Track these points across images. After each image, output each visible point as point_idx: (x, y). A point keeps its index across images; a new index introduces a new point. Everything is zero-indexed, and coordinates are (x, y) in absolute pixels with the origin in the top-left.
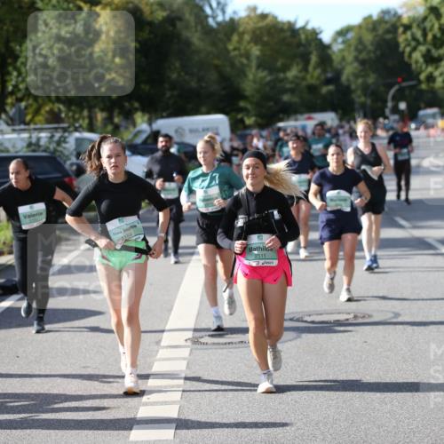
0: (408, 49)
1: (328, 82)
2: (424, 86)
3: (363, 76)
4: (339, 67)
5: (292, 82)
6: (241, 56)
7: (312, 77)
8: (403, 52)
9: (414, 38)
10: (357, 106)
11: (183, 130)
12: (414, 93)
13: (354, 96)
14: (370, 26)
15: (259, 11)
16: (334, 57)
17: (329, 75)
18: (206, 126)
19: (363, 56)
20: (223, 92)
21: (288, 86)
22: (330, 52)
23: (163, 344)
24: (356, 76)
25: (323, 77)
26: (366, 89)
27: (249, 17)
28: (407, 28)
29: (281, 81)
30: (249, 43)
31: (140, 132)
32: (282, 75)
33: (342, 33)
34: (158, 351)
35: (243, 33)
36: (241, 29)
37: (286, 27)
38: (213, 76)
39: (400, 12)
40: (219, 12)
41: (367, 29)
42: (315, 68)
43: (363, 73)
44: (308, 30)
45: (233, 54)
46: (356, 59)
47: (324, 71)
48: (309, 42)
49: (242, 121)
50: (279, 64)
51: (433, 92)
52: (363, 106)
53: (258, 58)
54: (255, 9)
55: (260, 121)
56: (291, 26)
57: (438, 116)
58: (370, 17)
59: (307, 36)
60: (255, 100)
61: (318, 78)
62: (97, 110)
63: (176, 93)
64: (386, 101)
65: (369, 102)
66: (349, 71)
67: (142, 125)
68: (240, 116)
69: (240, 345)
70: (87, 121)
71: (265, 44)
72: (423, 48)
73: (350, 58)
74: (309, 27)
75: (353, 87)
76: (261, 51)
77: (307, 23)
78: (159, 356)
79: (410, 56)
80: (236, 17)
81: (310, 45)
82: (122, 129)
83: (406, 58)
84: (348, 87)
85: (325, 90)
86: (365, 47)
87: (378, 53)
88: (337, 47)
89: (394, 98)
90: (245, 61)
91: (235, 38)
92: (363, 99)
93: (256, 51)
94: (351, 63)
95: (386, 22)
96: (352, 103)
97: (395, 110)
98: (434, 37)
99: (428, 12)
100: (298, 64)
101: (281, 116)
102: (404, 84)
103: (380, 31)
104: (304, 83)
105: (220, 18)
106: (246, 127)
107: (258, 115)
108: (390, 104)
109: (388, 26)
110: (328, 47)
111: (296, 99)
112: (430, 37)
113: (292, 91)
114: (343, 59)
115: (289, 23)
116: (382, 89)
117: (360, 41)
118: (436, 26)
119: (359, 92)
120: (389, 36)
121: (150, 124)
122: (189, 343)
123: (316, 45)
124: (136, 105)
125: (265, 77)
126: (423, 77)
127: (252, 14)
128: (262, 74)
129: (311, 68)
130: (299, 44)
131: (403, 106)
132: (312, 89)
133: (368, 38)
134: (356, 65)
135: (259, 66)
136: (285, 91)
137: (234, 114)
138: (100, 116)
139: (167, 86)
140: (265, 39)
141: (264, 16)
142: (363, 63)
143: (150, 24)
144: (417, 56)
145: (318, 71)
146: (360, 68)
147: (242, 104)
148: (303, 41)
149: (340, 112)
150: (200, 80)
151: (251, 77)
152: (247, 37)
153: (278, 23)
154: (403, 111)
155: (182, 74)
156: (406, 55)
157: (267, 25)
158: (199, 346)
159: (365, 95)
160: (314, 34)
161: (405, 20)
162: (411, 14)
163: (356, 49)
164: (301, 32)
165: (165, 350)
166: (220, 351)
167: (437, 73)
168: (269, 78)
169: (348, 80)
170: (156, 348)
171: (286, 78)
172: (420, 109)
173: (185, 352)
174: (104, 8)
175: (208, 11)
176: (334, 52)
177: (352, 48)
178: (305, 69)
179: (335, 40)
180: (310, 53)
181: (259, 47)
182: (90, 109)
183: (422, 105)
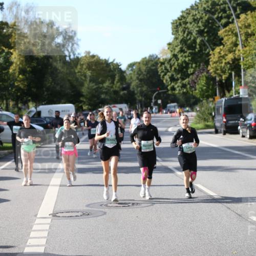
0: (162, 74)
1: (124, 89)
2: (170, 92)
3: (140, 87)
4: (129, 82)
5: (106, 89)
6: (81, 75)
7: (116, 87)
8: (160, 75)
9: (166, 69)
10: (137, 101)
11: (52, 111)
12: (165, 95)
13: (136, 96)
14: (145, 63)
15: (91, 54)
16: (127, 77)
17: (124, 86)
18: (63, 109)
19: (141, 77)
20: (73, 94)
21: (104, 91)
22: (125, 75)
23: (38, 216)
24: (138, 87)
25: (121, 87)
26: (142, 93)
27: (86, 56)
28: (163, 63)
29: (101, 88)
30: (86, 69)
31: (31, 111)
32: (101, 85)
33: (131, 65)
34: (35, 220)
35: (83, 65)
36: (82, 63)
37: (104, 62)
38: (68, 85)
39: (159, 56)
40: (72, 54)
41: (143, 64)
42: (117, 82)
43: (141, 85)
44: (115, 64)
45: (77, 74)
46: (138, 78)
47: (122, 84)
48: (115, 69)
49: (81, 107)
50: (100, 80)
51: (174, 95)
52: (140, 101)
53: (90, 77)
54: (89, 53)
55: (90, 107)
56: (106, 61)
57: (177, 107)
58: (146, 58)
59: (114, 67)
60: (88, 97)
61: (119, 87)
62: (10, 100)
63: (49, 93)
64: (152, 99)
65: (143, 99)
66: (134, 84)
67: (32, 108)
68: (80, 105)
69: (76, 217)
70: (5, 106)
71: (93, 70)
72: (169, 74)
73: (134, 78)
74: (115, 62)
75: (136, 92)
76: (91, 73)
77: (114, 60)
78: (36, 223)
79: (163, 77)
80: (80, 56)
81: (115, 71)
82: (22, 110)
83: (161, 78)
84: (133, 92)
85: (122, 93)
86: (142, 73)
87: (148, 75)
88: (128, 72)
89: (155, 98)
90: (83, 78)
91: (79, 67)
92: (140, 98)
93: (89, 73)
94: (135, 81)
95: (152, 61)
96: (135, 99)
97: (156, 104)
98: (175, 69)
99: (172, 56)
100: (109, 80)
101: (100, 105)
102: (160, 91)
103: (149, 65)
104: (112, 90)
105: (72, 57)
106: (83, 110)
107: (89, 105)
108: (153, 101)
109: (153, 63)
110: (124, 72)
111: (108, 97)
112: (173, 69)
113: (106, 93)
114: (131, 78)
115: (105, 60)
116: (150, 93)
117: (140, 69)
118: (176, 64)
119: (138, 94)
120: (153, 68)
121: (36, 108)
122: (51, 216)
123: (118, 71)
124: (30, 98)
125: (93, 86)
126: (169, 88)
127: (88, 55)
128: (91, 84)
129: (115, 82)
130: (110, 71)
131: (159, 102)
132: (116, 92)
133: (144, 68)
134: (137, 81)
135: (90, 81)
136: (103, 93)
137: (77, 104)
138: (11, 103)
139: (44, 89)
140: (94, 67)
141: (93, 56)
142: (141, 80)
143: (37, 59)
144: (167, 77)
145: (119, 84)
146: (139, 83)
147: (81, 99)
148: (112, 69)
149: (129, 104)
150: (61, 87)
151: (86, 85)
152: (84, 67)
153: (101, 60)
154: (160, 104)
155: (53, 83)
156: (161, 76)
157: (94, 61)
158: (56, 218)
159: (142, 96)
160: (118, 65)
161: (161, 60)
162: (165, 57)
163: (138, 73)
164: (111, 64)
165: (39, 219)
166: (66, 220)
167: (176, 86)
168: (95, 87)
169: (133, 88)
170: (35, 218)
171: (104, 87)
172: (168, 103)
173: (49, 221)
174: (15, 51)
175: (67, 53)
176: (127, 75)
177: (136, 73)
178: (113, 83)
179: (128, 69)
180: (116, 75)
181: (90, 71)
182: (7, 100)
183: (169, 102)
